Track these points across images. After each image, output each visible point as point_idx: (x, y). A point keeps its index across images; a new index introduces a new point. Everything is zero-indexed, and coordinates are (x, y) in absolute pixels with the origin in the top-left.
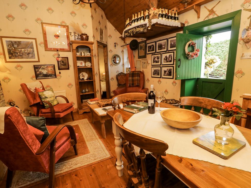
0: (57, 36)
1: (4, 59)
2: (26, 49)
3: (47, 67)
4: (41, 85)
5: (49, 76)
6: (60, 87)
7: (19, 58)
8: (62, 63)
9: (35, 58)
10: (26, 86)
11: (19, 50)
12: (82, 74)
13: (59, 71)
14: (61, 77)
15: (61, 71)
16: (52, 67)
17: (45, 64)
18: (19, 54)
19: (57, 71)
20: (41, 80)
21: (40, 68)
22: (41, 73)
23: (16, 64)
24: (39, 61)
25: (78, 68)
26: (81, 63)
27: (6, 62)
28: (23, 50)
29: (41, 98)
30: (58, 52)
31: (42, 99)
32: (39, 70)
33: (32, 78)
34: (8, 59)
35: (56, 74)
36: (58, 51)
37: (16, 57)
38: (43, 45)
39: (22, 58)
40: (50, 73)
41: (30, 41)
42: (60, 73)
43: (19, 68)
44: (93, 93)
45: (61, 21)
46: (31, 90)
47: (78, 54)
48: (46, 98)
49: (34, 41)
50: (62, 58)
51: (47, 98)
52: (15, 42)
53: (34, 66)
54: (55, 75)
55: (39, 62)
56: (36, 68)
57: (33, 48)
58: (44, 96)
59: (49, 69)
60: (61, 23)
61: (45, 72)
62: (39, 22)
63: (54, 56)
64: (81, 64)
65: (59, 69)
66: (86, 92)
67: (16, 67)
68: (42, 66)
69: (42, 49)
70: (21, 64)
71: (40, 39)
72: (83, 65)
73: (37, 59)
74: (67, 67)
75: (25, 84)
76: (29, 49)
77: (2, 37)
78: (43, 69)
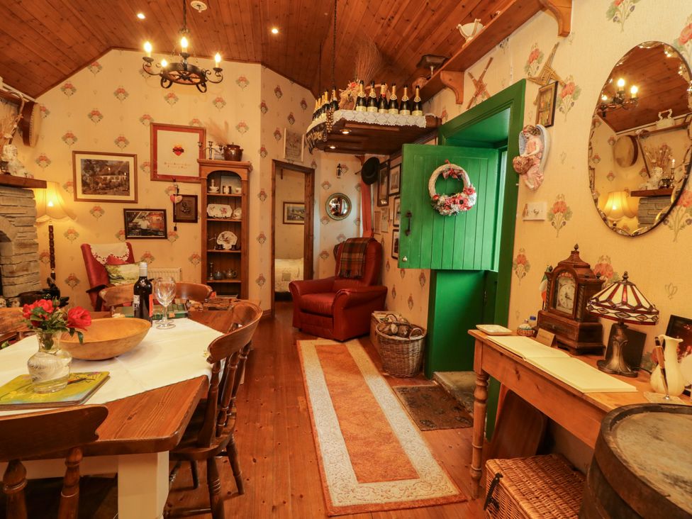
0: (178, 151)
1: (73, 195)
2: (115, 177)
3: (150, 214)
4: (128, 250)
5: (151, 234)
6: (172, 259)
7: (99, 194)
8: (182, 209)
9: (129, 195)
10: (90, 249)
11: (103, 177)
12: (223, 236)
13: (174, 224)
14: (177, 236)
15: (179, 225)
16: (160, 215)
17: (148, 208)
18: (100, 185)
19: (171, 224)
20: (131, 241)
21: (135, 216)
22: (136, 226)
23: (93, 205)
24: (135, 202)
25: (208, 221)
26: (224, 209)
27: (76, 199)
28: (109, 177)
29: (110, 278)
30: (175, 183)
31: (111, 281)
32: (133, 220)
33: (118, 236)
34: (80, 196)
35: (168, 231)
36: (175, 181)
37: (95, 192)
38: (148, 169)
39: (106, 193)
40: (154, 227)
41: (125, 159)
42: (175, 229)
43: (97, 213)
44: (240, 282)
45: (191, 119)
46: (98, 259)
47: (214, 189)
48: (120, 278)
49: (131, 160)
50: (183, 196)
51: (123, 278)
52: (98, 162)
53: (125, 210)
54: (165, 233)
55: (137, 203)
56: (129, 215)
57: (128, 175)
58: (115, 275)
59: (155, 218)
60: (190, 123)
61: (144, 224)
62: (147, 122)
63: (167, 192)
64: (224, 211)
65: (175, 220)
66: (226, 277)
67: (92, 212)
68: (141, 212)
69: (144, 176)
70: (102, 205)
71: (145, 156)
72: (228, 215)
73: (132, 197)
74: (192, 217)
75: (89, 246)
76: (120, 177)
77: (75, 152)
78: (142, 217)
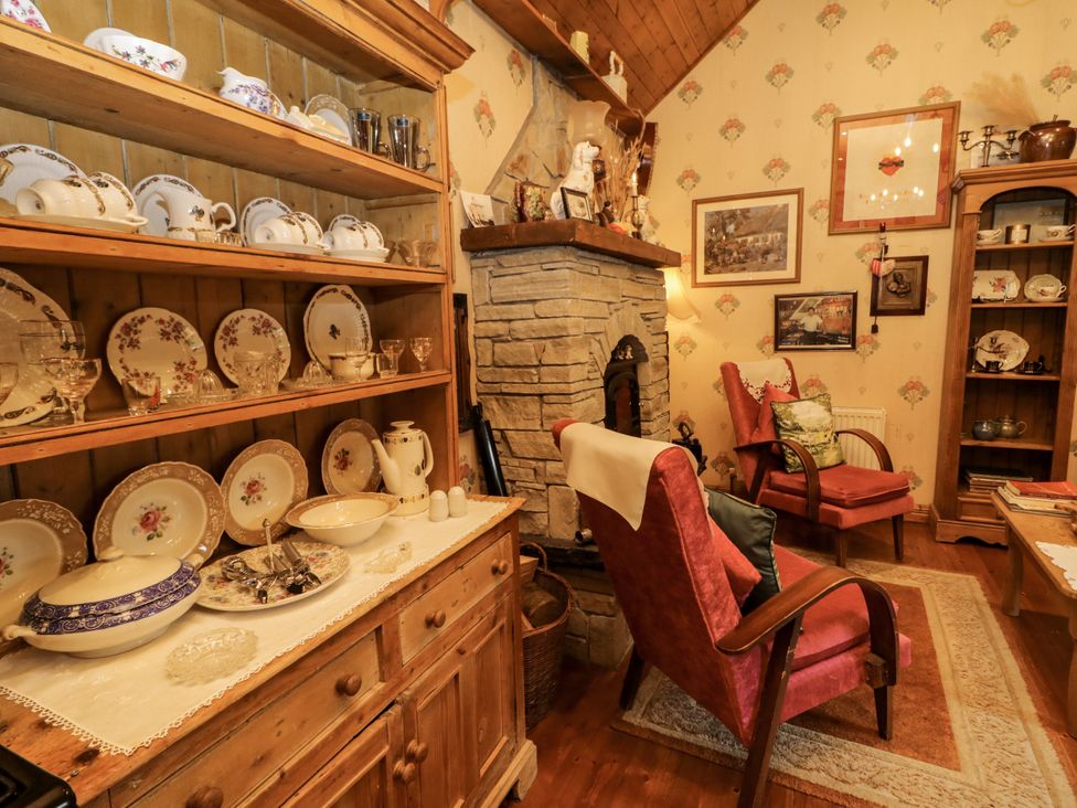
0: (891, 165)
1: (690, 277)
2: (760, 236)
3: (823, 303)
4: (789, 374)
5: (823, 341)
6: (862, 391)
7: (732, 271)
8: (893, 286)
9: (784, 268)
10: (737, 372)
11: (740, 240)
12: (993, 341)
13: (871, 321)
14: (876, 345)
15: (882, 321)
16: (844, 303)
17: (819, 290)
18: (735, 254)
19: (865, 320)
20: (792, 356)
21: (795, 307)
22: (795, 328)
23: (720, 291)
24: (797, 280)
25: (973, 309)
26: (1000, 280)
27: (696, 285)
28: (750, 239)
29: (780, 426)
30: (883, 235)
31: (781, 432)
32: (790, 315)
33: (761, 346)
34: (702, 277)
35: (858, 335)
36: (883, 230)
37: (726, 267)
38: (824, 213)
39: (744, 269)
40: (831, 328)
41: (779, 201)
42: (875, 329)
43: (728, 306)
44: (1047, 448)
45: (925, 89)
46: (750, 390)
47: (990, 238)
48: (797, 428)
49: (792, 200)
50: (898, 260)
51: (802, 430)
52: (733, 215)
53: (777, 297)
54: (853, 340)
55: (799, 282)
56: (781, 305)
57: (784, 230)
58: (788, 422)
59: (833, 310)
60: (920, 100)
61: (811, 323)
62: (828, 118)
63: (860, 254)
64: (1001, 285)
65: (875, 312)
66: (997, 435)
67: (719, 305)
68: (806, 299)
69: (816, 228)
70: (736, 292)
71: (819, 190)
72: (1013, 289)
73: (790, 273)
74: (914, 303)
75: (734, 367)
76: (770, 236)
77: (696, 202)
78: (809, 309)
